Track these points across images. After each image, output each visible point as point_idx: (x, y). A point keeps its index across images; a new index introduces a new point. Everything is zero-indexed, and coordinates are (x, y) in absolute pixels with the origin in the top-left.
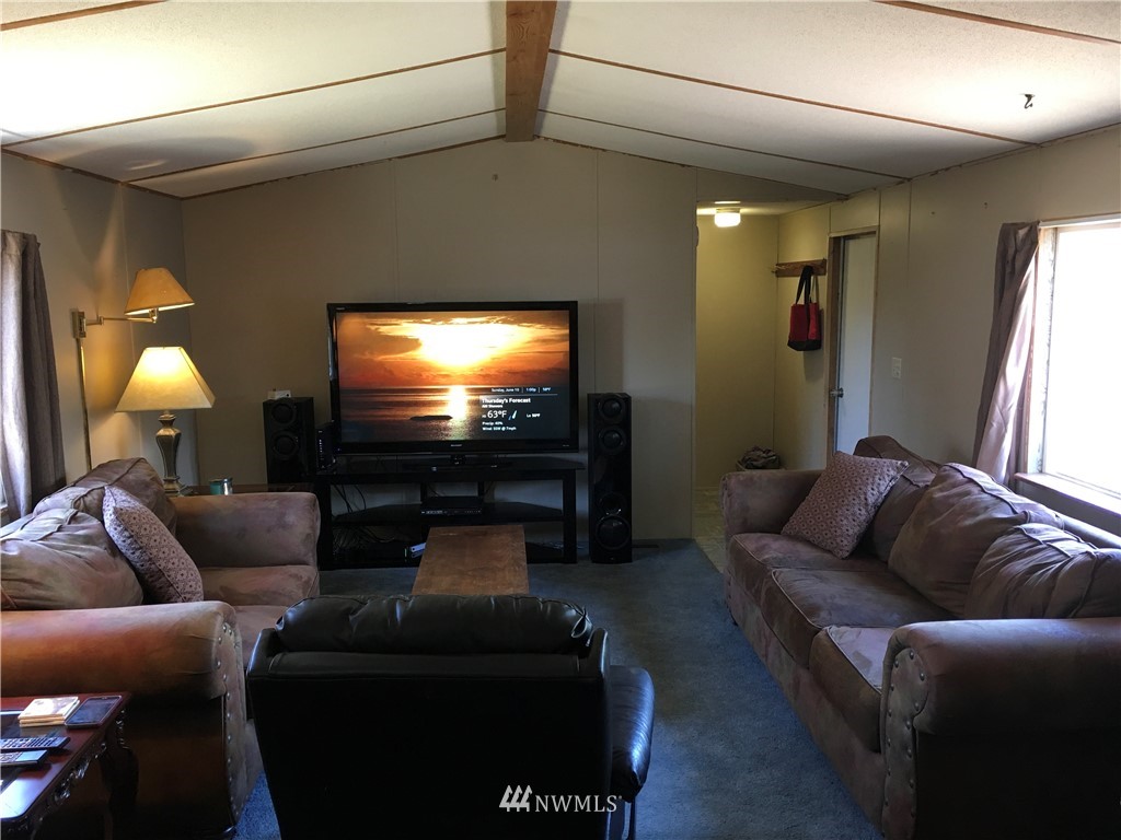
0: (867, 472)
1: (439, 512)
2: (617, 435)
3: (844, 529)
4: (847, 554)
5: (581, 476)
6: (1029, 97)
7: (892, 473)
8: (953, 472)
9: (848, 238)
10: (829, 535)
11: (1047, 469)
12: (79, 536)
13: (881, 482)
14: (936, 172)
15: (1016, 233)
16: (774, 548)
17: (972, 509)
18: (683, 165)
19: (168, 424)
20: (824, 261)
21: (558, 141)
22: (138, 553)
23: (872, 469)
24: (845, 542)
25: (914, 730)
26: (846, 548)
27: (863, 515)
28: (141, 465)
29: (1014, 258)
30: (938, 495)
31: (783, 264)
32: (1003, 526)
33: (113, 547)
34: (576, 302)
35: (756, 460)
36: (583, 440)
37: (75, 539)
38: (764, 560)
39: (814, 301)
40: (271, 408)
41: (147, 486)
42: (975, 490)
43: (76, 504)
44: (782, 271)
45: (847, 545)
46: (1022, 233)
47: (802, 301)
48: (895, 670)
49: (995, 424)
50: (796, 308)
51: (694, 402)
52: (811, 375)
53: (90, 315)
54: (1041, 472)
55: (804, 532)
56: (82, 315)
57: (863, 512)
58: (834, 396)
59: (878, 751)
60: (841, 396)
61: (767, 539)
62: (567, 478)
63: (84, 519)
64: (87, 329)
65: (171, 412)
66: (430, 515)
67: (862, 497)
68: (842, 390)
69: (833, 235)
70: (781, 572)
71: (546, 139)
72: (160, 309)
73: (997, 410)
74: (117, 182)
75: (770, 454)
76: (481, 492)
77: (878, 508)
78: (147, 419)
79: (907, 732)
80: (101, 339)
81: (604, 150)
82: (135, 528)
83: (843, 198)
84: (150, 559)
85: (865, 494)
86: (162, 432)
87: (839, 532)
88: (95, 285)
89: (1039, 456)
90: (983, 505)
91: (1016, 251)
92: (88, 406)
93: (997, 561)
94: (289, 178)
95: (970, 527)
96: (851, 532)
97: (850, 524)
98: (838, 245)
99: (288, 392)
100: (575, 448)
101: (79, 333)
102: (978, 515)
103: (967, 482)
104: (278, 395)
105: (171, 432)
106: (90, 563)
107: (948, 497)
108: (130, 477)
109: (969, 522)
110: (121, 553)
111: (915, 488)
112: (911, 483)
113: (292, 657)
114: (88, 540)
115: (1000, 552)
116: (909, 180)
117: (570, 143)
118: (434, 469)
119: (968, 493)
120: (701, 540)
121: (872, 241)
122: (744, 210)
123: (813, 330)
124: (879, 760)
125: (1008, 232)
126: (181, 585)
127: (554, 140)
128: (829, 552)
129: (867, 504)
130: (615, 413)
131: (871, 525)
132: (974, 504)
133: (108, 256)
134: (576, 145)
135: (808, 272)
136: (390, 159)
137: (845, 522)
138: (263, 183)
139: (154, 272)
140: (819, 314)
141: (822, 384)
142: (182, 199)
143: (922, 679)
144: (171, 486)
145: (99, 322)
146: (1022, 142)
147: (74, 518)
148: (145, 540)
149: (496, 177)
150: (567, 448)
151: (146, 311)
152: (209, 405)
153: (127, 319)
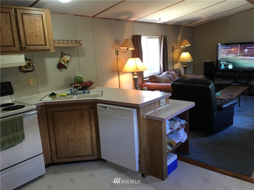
1: (236, 84)
19: (185, 64)
28: (179, 70)
33: (170, 78)
37: (166, 77)
40: (206, 64)
41: (178, 72)
43: (167, 73)
53: (175, 47)
56: (174, 47)
63: (168, 75)
64: (174, 50)
65: (186, 62)
72: (186, 46)
74: (182, 26)
78: (183, 63)
80: (177, 51)
82: (173, 76)
86: (184, 66)
88: (176, 43)
92: (174, 62)
94: (213, 21)
99: (209, 61)
101: (173, 50)
104: (207, 61)
105: (186, 66)
106: (167, 79)
108: (176, 71)
110: (171, 79)
113: (176, 83)
114: (167, 77)
118: (237, 76)
133: (179, 38)
136: (234, 15)
139: (185, 40)
142: (195, 27)
145: (177, 48)
147: (166, 74)
148: (174, 78)
151: (183, 46)
152: (191, 61)
153: (180, 48)
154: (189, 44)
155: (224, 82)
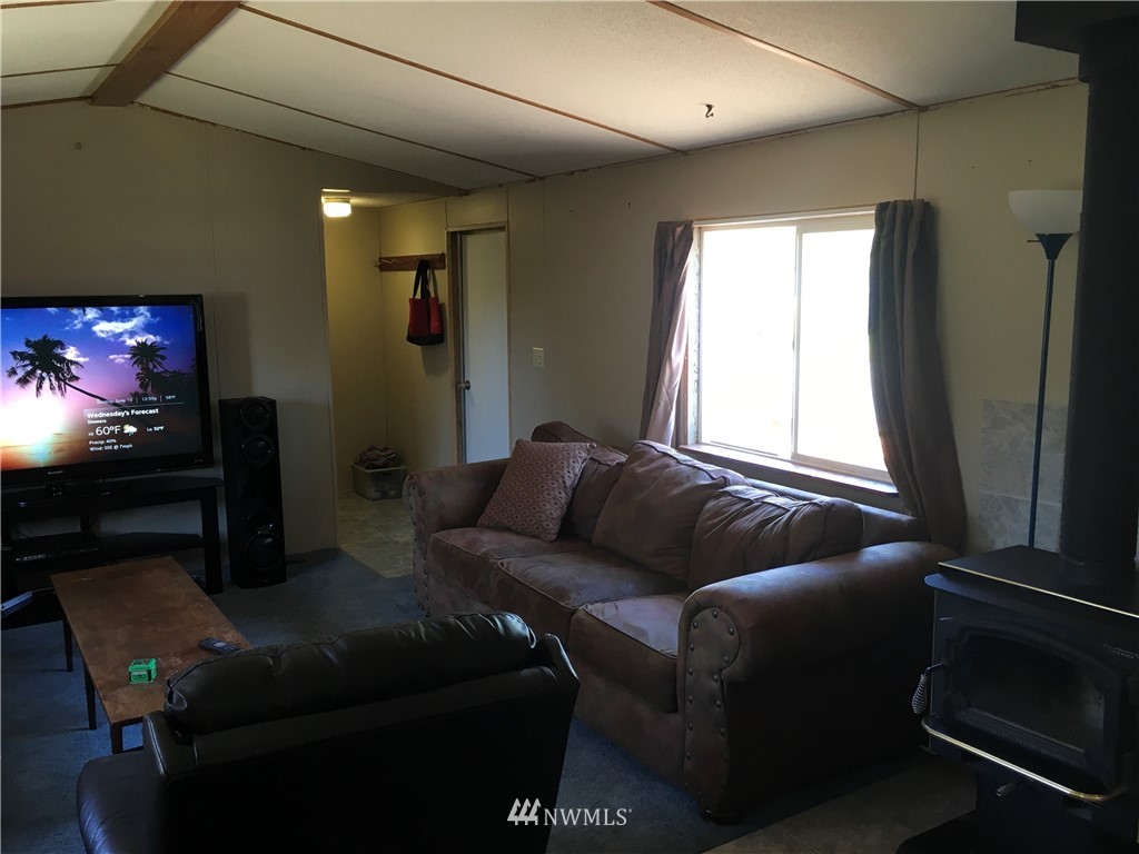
0: (561, 456)
1: (41, 556)
2: (262, 443)
3: (548, 513)
4: (554, 537)
5: (221, 492)
6: (710, 107)
7: (584, 455)
8: (648, 449)
9: (462, 233)
10: (534, 521)
11: (703, 440)
13: (576, 465)
14: (572, 173)
15: (674, 231)
16: (487, 542)
17: (676, 480)
18: (304, 149)
20: (443, 255)
21: (157, 109)
23: (565, 453)
24: (551, 526)
25: (722, 682)
26: (553, 531)
27: (563, 498)
29: (673, 252)
30: (640, 470)
31: (386, 259)
32: (709, 491)
34: (200, 296)
35: (375, 460)
36: (218, 451)
38: (483, 554)
39: (433, 295)
42: (673, 462)
44: (389, 265)
45: (553, 528)
46: (679, 230)
47: (418, 296)
48: (694, 632)
49: (662, 403)
50: (413, 302)
51: (331, 403)
52: (432, 368)
54: (697, 442)
55: (506, 522)
57: (563, 495)
58: (461, 388)
59: (675, 710)
60: (468, 388)
61: (471, 533)
62: (205, 497)
67: (561, 481)
68: (468, 382)
69: (451, 230)
70: (509, 563)
71: (142, 105)
73: (664, 390)
75: (389, 452)
76: (84, 527)
77: (575, 489)
79: (715, 686)
81: (213, 124)
83: (464, 193)
85: (563, 477)
87: (544, 517)
89: (695, 429)
90: (685, 475)
91: (674, 247)
93: (723, 520)
95: (679, 495)
96: (555, 515)
97: (552, 509)
98: (456, 240)
100: (209, 462)
102: (682, 484)
103: (662, 457)
107: (651, 471)
109: (676, 491)
111: (605, 468)
112: (600, 463)
115: (717, 513)
116: (541, 179)
118: (23, 505)
119: (668, 466)
120: (344, 547)
121: (502, 235)
122: (355, 201)
123: (434, 324)
124: (676, 719)
125: (664, 230)
127: (152, 108)
128: (536, 537)
129: (565, 487)
130: (258, 419)
131: (570, 505)
132: (676, 474)
135: (424, 266)
137: (548, 506)
140: (440, 308)
141: (447, 379)
143: (732, 634)
146: (672, 149)
149: (79, 146)
150: (199, 464)
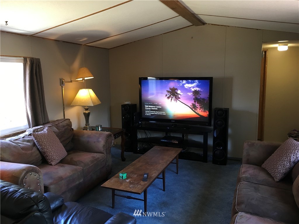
1: (166, 141)
2: (222, 122)
3: (279, 170)
4: (278, 180)
10: (273, 171)
12: (26, 140)
18: (258, 29)
19: (86, 110)
21: (213, 24)
22: (39, 146)
24: (278, 175)
26: (278, 178)
27: (288, 165)
28: (67, 121)
34: (212, 77)
37: (24, 140)
40: (124, 106)
53: (67, 80)
56: (63, 80)
62: (205, 134)
64: (65, 84)
65: (87, 106)
66: (163, 141)
70: (243, 183)
72: (86, 79)
74: (81, 45)
76: (183, 136)
80: (71, 86)
81: (229, 26)
84: (42, 148)
85: (290, 157)
87: (277, 171)
88: (70, 72)
96: (281, 172)
97: (282, 168)
99: (130, 102)
100: (210, 125)
101: (62, 84)
104: (126, 103)
105: (87, 112)
108: (61, 124)
117: (224, 26)
118: (168, 128)
126: (50, 157)
127: (212, 24)
129: (290, 161)
130: (221, 115)
134: (219, 25)
136: (161, 34)
138: (128, 44)
142: (109, 49)
144: (86, 126)
145: (71, 81)
147: (30, 135)
149: (192, 38)
150: (207, 125)
151: (81, 79)
152: (92, 105)
153: (77, 81)
154: (91, 75)
155: (152, 136)
